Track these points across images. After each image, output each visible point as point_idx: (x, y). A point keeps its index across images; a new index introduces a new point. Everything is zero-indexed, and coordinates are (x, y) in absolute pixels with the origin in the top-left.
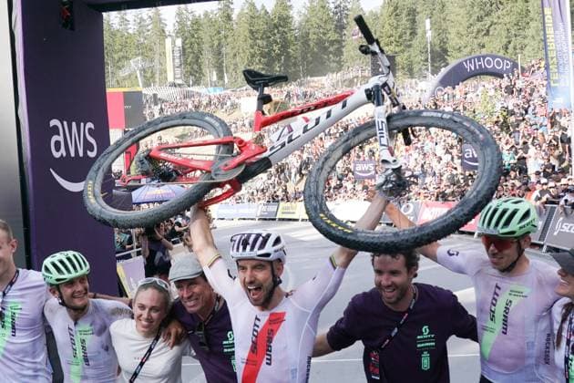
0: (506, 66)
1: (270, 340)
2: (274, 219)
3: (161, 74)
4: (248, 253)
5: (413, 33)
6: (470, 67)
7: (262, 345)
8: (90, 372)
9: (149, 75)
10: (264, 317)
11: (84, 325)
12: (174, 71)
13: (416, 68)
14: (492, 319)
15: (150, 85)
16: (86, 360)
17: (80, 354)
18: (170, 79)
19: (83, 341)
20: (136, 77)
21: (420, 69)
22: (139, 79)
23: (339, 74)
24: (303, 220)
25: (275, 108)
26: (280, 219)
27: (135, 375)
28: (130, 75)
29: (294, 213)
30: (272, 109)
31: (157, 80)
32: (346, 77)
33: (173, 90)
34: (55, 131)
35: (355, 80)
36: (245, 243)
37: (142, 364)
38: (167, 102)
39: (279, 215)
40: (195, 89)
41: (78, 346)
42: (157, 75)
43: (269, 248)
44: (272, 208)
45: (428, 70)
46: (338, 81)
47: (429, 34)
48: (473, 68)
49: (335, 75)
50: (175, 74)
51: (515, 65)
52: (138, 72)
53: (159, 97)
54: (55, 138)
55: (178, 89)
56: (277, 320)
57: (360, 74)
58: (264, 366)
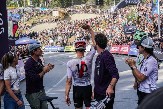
2: (63, 51)
3: (25, 3)
6: (127, 2)
9: (21, 3)
12: (30, 2)
13: (110, 3)
15: (22, 7)
18: (29, 4)
20: (17, 4)
21: (111, 3)
22: (18, 4)
23: (85, 4)
24: (73, 51)
25: (64, 15)
26: (65, 51)
28: (15, 3)
29: (70, 49)
30: (63, 15)
31: (24, 5)
32: (87, 5)
33: (30, 8)
35: (90, 6)
38: (27, 12)
39: (65, 50)
40: (37, 8)
42: (24, 3)
44: (63, 48)
45: (114, 3)
46: (85, 7)
48: (128, 3)
49: (84, 5)
50: (30, 3)
51: (141, 2)
52: (17, 2)
53: (25, 10)
55: (31, 8)
57: (92, 4)
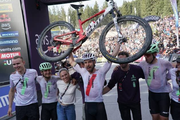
0: (157, 18)
1: (93, 81)
4: (87, 58)
5: (131, 12)
7: (91, 83)
8: (50, 95)
10: (91, 76)
11: (49, 83)
14: (150, 76)
15: (63, 29)
16: (49, 92)
17: (48, 90)
19: (49, 87)
27: (64, 94)
34: (37, 37)
36: (86, 56)
37: (66, 91)
41: (47, 88)
43: (92, 57)
47: (135, 12)
48: (148, 20)
51: (160, 18)
54: (37, 39)
56: (94, 76)
58: (91, 88)
